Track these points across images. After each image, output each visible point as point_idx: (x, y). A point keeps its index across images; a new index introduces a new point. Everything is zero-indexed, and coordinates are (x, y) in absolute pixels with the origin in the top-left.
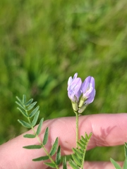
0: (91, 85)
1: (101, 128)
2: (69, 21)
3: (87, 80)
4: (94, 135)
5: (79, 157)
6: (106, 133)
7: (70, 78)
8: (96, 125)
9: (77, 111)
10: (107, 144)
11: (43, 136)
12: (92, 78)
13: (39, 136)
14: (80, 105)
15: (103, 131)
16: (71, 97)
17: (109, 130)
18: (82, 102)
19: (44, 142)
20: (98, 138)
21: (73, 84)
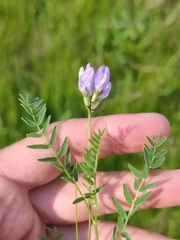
0: (105, 75)
1: (119, 128)
2: (101, 39)
3: (100, 69)
4: (109, 135)
5: (92, 159)
6: (125, 134)
7: (82, 68)
8: (112, 125)
9: (89, 107)
10: (126, 148)
11: (50, 136)
12: (107, 68)
13: (46, 135)
14: (93, 100)
15: (121, 131)
16: (82, 89)
17: (128, 130)
18: (94, 96)
19: (51, 142)
20: (115, 139)
21: (85, 75)
